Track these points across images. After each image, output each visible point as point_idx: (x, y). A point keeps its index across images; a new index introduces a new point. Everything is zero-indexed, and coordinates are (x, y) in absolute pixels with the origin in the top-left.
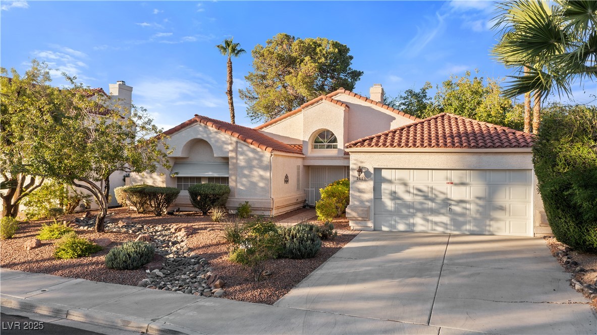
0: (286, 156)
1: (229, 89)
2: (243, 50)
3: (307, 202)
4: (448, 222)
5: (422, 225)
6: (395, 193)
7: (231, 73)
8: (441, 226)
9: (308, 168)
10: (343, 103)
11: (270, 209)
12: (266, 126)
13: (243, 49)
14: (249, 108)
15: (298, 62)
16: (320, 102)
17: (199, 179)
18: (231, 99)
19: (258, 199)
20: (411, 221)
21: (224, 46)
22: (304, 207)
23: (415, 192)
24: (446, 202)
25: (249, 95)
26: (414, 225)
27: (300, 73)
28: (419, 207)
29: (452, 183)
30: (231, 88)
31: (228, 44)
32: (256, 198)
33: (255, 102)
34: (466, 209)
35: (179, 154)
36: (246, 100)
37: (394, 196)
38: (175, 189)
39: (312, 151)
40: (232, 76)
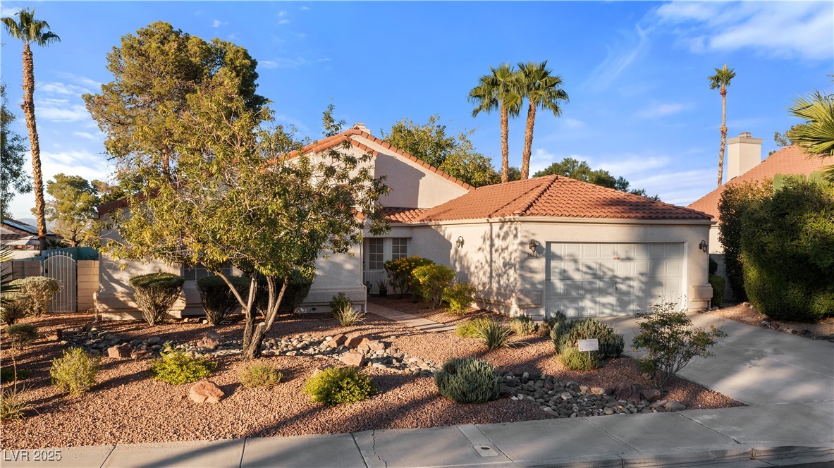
2: (53, 36)
4: (615, 303)
6: (565, 271)
8: (608, 308)
10: (373, 150)
11: (362, 303)
18: (33, 118)
19: (344, 289)
21: (19, 21)
24: (613, 281)
29: (618, 259)
30: (31, 99)
31: (27, 19)
32: (340, 287)
34: (630, 286)
37: (564, 276)
40: (32, 77)
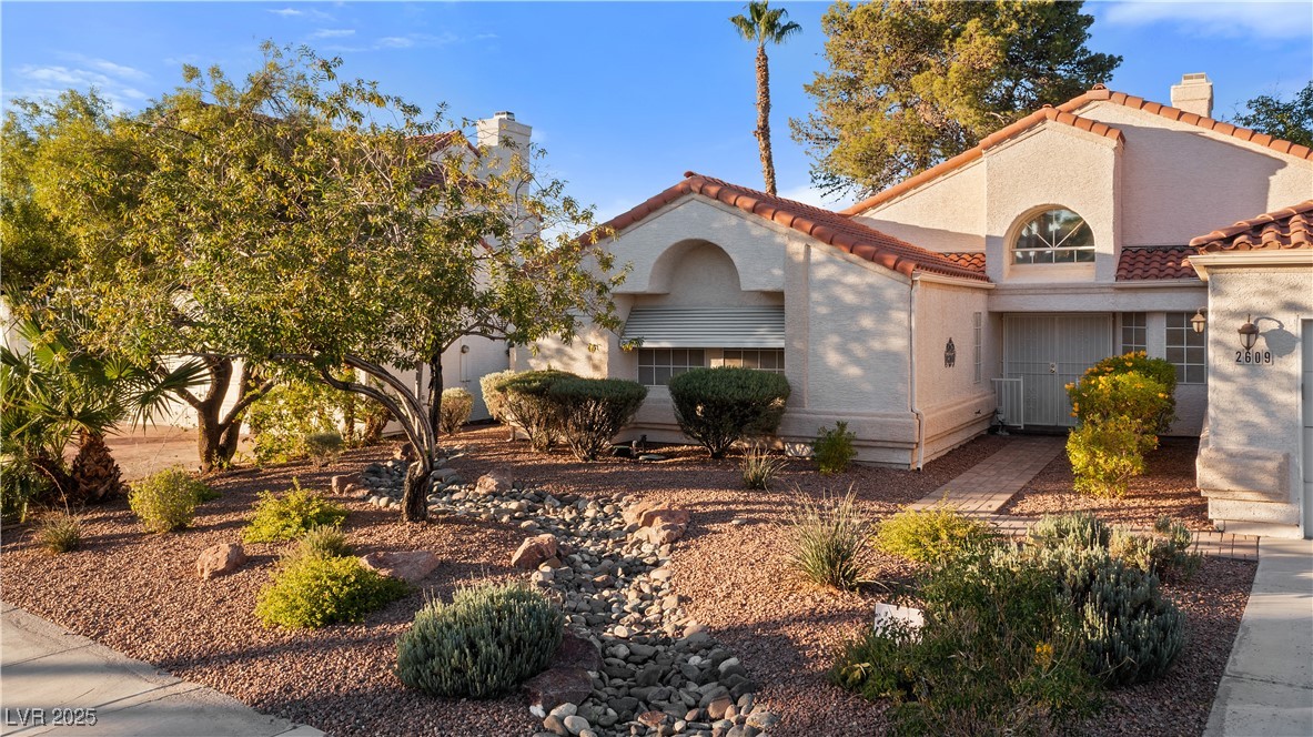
0: (949, 285)
1: (761, 124)
2: (797, 25)
3: (1001, 417)
7: (765, 83)
9: (999, 319)
10: (1109, 127)
11: (910, 446)
12: (875, 205)
13: (795, 21)
14: (817, 164)
15: (947, 37)
16: (1040, 127)
17: (699, 354)
18: (768, 147)
19: (873, 416)
21: (748, 16)
22: (993, 430)
25: (815, 131)
27: (955, 65)
30: (765, 120)
31: (757, 11)
32: (866, 410)
33: (830, 150)
35: (641, 282)
36: (808, 145)
38: (631, 384)
39: (1012, 270)
40: (767, 90)
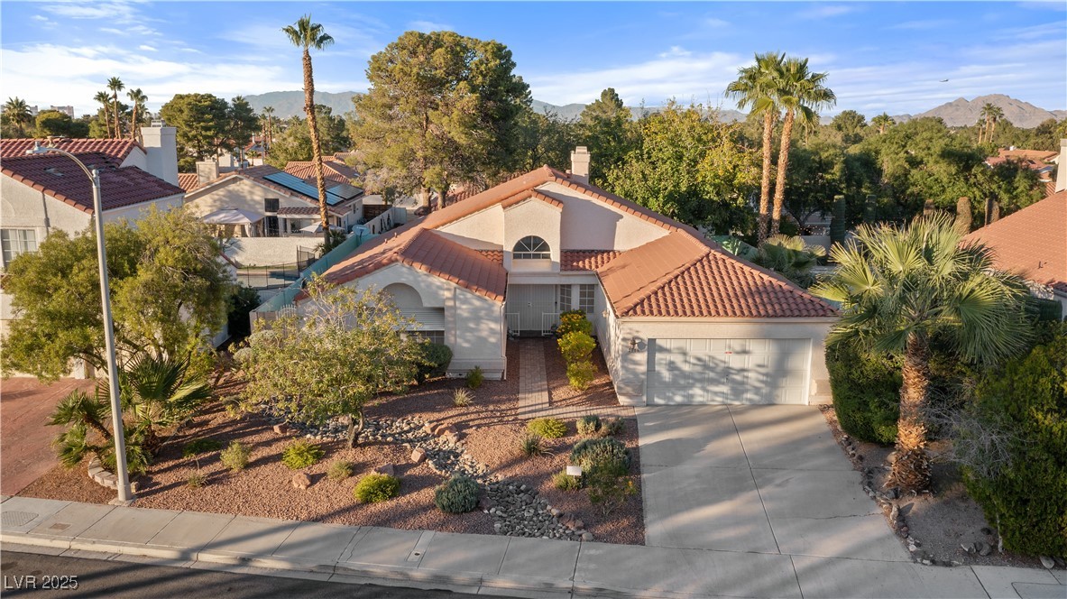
1: (309, 103)
2: (329, 37)
3: (510, 332)
4: (729, 392)
5: (701, 396)
6: (673, 363)
8: (720, 397)
11: (501, 371)
12: (443, 224)
13: (328, 34)
16: (529, 200)
19: (486, 359)
20: (691, 392)
21: (297, 29)
23: (695, 361)
24: (727, 372)
26: (692, 396)
28: (697, 376)
29: (733, 352)
31: (303, 25)
32: (482, 357)
34: (744, 377)
37: (672, 366)
39: (514, 263)
40: (312, 80)
